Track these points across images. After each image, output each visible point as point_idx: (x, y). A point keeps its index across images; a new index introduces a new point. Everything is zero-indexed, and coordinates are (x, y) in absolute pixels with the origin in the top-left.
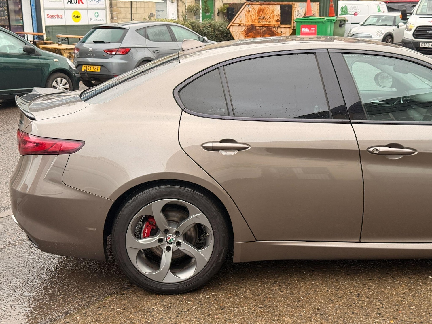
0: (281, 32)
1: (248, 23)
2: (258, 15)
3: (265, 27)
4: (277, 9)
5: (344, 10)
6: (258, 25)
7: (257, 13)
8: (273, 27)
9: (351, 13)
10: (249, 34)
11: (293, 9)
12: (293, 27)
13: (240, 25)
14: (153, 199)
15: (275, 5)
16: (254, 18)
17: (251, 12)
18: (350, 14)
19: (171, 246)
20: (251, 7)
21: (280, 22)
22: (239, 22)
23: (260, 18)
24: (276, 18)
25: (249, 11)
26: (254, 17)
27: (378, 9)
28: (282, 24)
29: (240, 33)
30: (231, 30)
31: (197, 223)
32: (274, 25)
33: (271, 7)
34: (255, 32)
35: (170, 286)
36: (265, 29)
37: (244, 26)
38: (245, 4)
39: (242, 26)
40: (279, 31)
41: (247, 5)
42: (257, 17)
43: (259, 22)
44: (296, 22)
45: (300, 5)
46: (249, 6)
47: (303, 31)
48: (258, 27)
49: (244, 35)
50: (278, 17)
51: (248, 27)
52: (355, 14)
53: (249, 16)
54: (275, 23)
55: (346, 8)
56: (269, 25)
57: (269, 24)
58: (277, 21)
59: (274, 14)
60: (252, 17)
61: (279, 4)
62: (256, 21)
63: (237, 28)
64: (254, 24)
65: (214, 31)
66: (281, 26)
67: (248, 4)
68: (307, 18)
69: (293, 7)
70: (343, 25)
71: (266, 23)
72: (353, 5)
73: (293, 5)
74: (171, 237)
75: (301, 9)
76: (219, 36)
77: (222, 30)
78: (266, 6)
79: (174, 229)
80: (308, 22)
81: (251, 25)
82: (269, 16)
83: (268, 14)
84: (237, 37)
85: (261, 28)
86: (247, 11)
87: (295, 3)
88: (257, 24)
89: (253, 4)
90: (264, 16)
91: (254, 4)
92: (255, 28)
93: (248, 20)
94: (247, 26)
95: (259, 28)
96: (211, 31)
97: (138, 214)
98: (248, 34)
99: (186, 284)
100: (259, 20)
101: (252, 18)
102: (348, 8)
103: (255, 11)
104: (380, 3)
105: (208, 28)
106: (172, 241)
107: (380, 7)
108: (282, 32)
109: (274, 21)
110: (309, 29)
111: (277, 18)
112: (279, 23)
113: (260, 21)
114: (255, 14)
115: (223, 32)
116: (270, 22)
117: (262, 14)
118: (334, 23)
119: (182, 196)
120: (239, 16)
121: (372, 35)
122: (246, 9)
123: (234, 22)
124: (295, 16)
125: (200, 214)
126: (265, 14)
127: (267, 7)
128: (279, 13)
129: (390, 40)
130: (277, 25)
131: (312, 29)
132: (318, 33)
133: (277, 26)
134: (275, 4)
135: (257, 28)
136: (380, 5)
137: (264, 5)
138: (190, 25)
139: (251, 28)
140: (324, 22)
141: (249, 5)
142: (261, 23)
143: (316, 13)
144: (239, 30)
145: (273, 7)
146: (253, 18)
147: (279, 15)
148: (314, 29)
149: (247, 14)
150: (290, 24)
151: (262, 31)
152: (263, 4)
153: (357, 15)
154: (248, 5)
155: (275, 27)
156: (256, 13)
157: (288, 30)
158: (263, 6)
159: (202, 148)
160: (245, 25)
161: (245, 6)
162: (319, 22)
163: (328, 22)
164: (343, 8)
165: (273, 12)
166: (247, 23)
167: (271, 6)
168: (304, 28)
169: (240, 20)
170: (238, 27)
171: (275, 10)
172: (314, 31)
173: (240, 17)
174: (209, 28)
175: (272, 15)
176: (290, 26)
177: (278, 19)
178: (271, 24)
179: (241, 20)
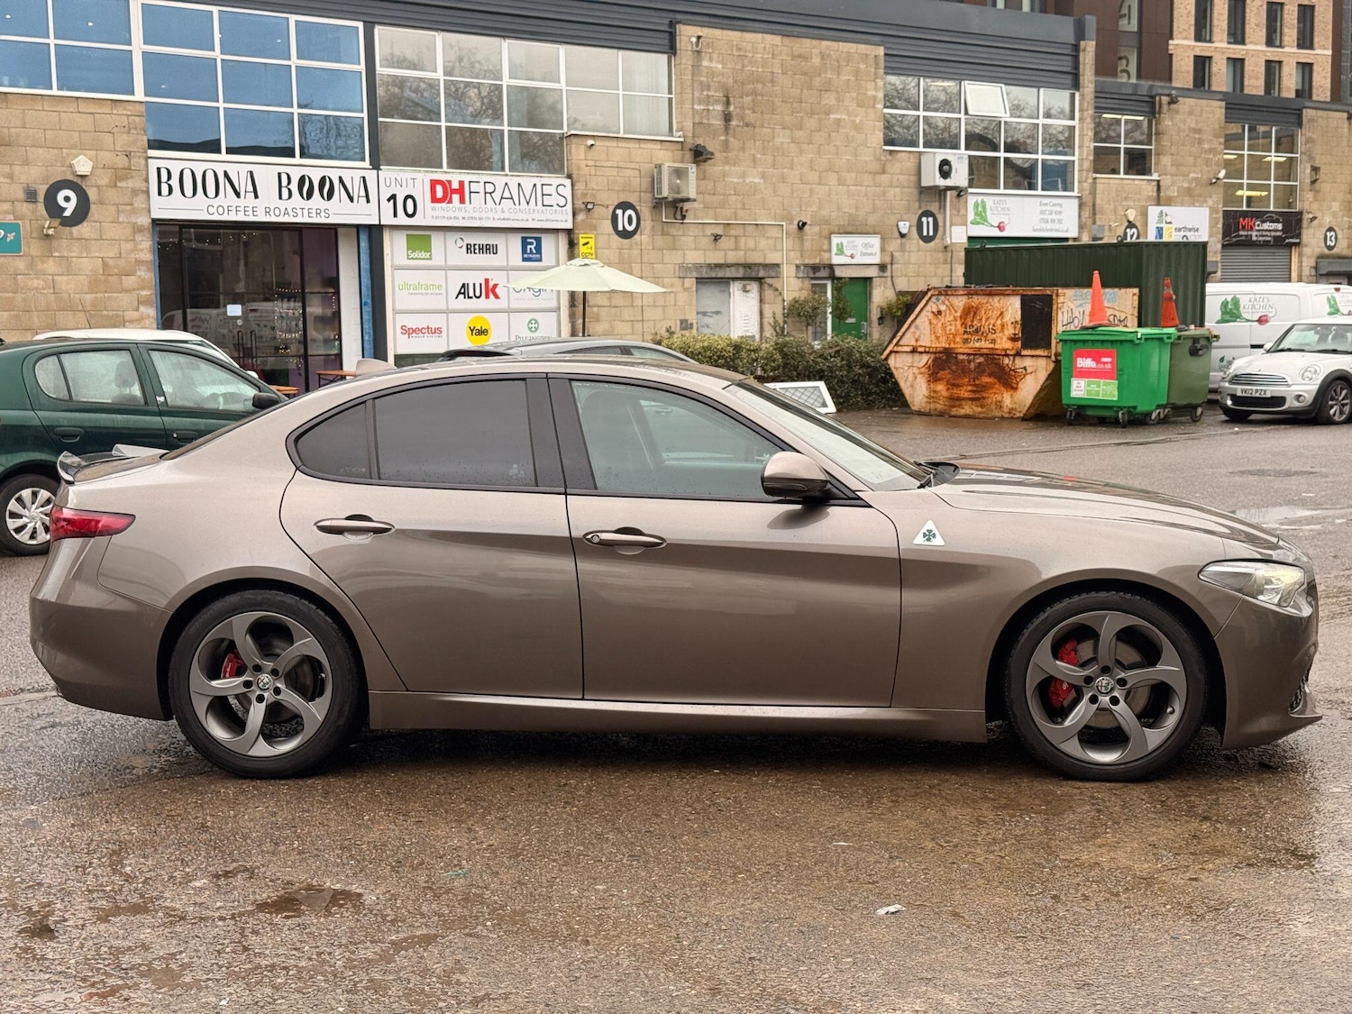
0: (1025, 368)
1: (938, 345)
2: (963, 323)
3: (981, 355)
4: (1012, 307)
5: (1231, 309)
6: (961, 351)
7: (961, 317)
8: (1003, 355)
9: (1250, 318)
10: (939, 375)
11: (1055, 307)
12: (1056, 355)
13: (914, 351)
14: (234, 610)
15: (1007, 297)
16: (953, 331)
17: (943, 314)
18: (1248, 321)
19: (266, 695)
20: (943, 303)
21: (1020, 342)
22: (914, 343)
23: (968, 330)
24: (1010, 331)
25: (940, 312)
26: (953, 328)
27: (1331, 307)
28: (1025, 346)
29: (915, 370)
30: (892, 362)
31: (305, 653)
32: (1006, 350)
33: (996, 302)
34: (954, 367)
35: (258, 763)
36: (981, 360)
37: (925, 352)
38: (929, 294)
39: (921, 353)
40: (1017, 367)
41: (932, 295)
42: (959, 327)
43: (966, 341)
44: (1061, 340)
45: (1076, 296)
46: (938, 300)
47: (1079, 366)
48: (963, 354)
49: (927, 376)
50: (1015, 328)
51: (937, 355)
52: (1262, 320)
53: (940, 325)
54: (1008, 345)
55: (1236, 302)
56: (992, 349)
57: (992, 346)
58: (1013, 339)
59: (1004, 321)
60: (948, 328)
61: (1018, 295)
62: (958, 339)
63: (908, 359)
64: (952, 346)
65: (849, 366)
66: (1024, 353)
67: (937, 293)
68: (1090, 331)
69: (1054, 302)
70: (1200, 349)
71: (983, 344)
72: (1255, 294)
73: (1054, 297)
74: (265, 678)
75: (1080, 306)
76: (861, 379)
77: (873, 364)
78: (983, 299)
79: (269, 665)
80: (1092, 341)
81: (946, 349)
82: (991, 327)
83: (987, 319)
84: (909, 384)
85: (972, 357)
86: (933, 312)
87: (1060, 291)
88: (961, 348)
89: (949, 293)
90: (979, 325)
91: (953, 295)
92: (956, 357)
93: (937, 338)
94: (935, 353)
95: (965, 357)
96: (839, 365)
97: (210, 636)
98: (937, 374)
99: (285, 760)
100: (966, 336)
101: (948, 332)
102: (1242, 304)
103: (956, 311)
104: (1337, 290)
105: (831, 357)
106: (267, 686)
107: (1338, 299)
108: (1026, 370)
109: (1005, 339)
110: (1097, 359)
111: (1013, 332)
112: (1019, 344)
113: (967, 339)
114: (955, 319)
115: (875, 369)
116: (994, 341)
117: (972, 321)
118: (1172, 343)
119: (281, 608)
120: (913, 325)
121: (1288, 379)
122: (932, 307)
123: (899, 341)
124: (1060, 325)
125: (310, 639)
126: (980, 320)
127: (987, 303)
128: (1018, 316)
129: (1344, 392)
130: (1013, 349)
131: (1104, 360)
132: (1121, 370)
133: (1012, 353)
134: (1008, 292)
135: (961, 357)
136: (1336, 295)
137: (980, 297)
138: (775, 349)
139: (944, 358)
140: (1137, 342)
141: (939, 297)
142: (971, 345)
143: (1129, 317)
144: (913, 362)
145: (1001, 301)
146: (950, 330)
147: (1016, 322)
148: (1109, 360)
149: (934, 321)
150: (1048, 346)
151: (972, 366)
152: (977, 294)
153: (1267, 321)
154: (935, 297)
155: (1007, 355)
156: (958, 319)
157: (1042, 362)
158: (976, 300)
159: (315, 527)
160: (927, 350)
161: (930, 298)
162: (1121, 341)
163: (1149, 342)
164: (1227, 302)
165: (1002, 313)
166: (934, 345)
167: (997, 299)
168: (1082, 357)
169: (917, 336)
170: (911, 355)
171: (1007, 310)
172: (1109, 366)
173: (917, 328)
174: (832, 359)
175: (999, 322)
176: (1046, 354)
177: (1015, 335)
178: (997, 346)
179: (919, 337)
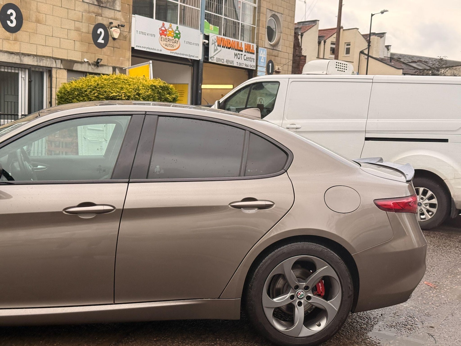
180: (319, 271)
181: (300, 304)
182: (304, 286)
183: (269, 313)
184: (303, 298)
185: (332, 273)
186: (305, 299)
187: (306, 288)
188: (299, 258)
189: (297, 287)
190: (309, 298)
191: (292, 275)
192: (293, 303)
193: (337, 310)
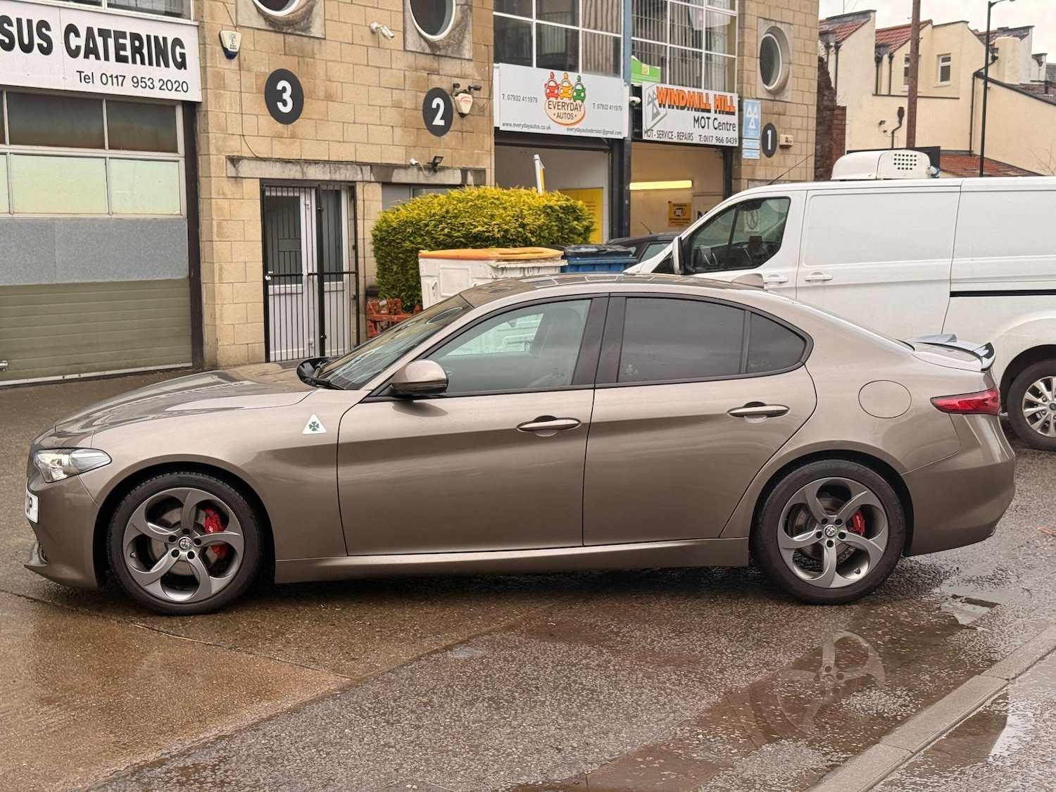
180: (855, 498)
181: (830, 544)
182: (835, 519)
183: (788, 557)
184: (834, 536)
185: (875, 502)
186: (837, 537)
187: (838, 522)
188: (825, 482)
189: (825, 521)
190: (842, 535)
191: (818, 506)
192: (821, 543)
193: (882, 550)
